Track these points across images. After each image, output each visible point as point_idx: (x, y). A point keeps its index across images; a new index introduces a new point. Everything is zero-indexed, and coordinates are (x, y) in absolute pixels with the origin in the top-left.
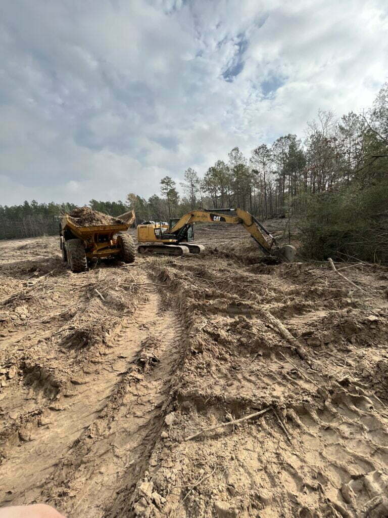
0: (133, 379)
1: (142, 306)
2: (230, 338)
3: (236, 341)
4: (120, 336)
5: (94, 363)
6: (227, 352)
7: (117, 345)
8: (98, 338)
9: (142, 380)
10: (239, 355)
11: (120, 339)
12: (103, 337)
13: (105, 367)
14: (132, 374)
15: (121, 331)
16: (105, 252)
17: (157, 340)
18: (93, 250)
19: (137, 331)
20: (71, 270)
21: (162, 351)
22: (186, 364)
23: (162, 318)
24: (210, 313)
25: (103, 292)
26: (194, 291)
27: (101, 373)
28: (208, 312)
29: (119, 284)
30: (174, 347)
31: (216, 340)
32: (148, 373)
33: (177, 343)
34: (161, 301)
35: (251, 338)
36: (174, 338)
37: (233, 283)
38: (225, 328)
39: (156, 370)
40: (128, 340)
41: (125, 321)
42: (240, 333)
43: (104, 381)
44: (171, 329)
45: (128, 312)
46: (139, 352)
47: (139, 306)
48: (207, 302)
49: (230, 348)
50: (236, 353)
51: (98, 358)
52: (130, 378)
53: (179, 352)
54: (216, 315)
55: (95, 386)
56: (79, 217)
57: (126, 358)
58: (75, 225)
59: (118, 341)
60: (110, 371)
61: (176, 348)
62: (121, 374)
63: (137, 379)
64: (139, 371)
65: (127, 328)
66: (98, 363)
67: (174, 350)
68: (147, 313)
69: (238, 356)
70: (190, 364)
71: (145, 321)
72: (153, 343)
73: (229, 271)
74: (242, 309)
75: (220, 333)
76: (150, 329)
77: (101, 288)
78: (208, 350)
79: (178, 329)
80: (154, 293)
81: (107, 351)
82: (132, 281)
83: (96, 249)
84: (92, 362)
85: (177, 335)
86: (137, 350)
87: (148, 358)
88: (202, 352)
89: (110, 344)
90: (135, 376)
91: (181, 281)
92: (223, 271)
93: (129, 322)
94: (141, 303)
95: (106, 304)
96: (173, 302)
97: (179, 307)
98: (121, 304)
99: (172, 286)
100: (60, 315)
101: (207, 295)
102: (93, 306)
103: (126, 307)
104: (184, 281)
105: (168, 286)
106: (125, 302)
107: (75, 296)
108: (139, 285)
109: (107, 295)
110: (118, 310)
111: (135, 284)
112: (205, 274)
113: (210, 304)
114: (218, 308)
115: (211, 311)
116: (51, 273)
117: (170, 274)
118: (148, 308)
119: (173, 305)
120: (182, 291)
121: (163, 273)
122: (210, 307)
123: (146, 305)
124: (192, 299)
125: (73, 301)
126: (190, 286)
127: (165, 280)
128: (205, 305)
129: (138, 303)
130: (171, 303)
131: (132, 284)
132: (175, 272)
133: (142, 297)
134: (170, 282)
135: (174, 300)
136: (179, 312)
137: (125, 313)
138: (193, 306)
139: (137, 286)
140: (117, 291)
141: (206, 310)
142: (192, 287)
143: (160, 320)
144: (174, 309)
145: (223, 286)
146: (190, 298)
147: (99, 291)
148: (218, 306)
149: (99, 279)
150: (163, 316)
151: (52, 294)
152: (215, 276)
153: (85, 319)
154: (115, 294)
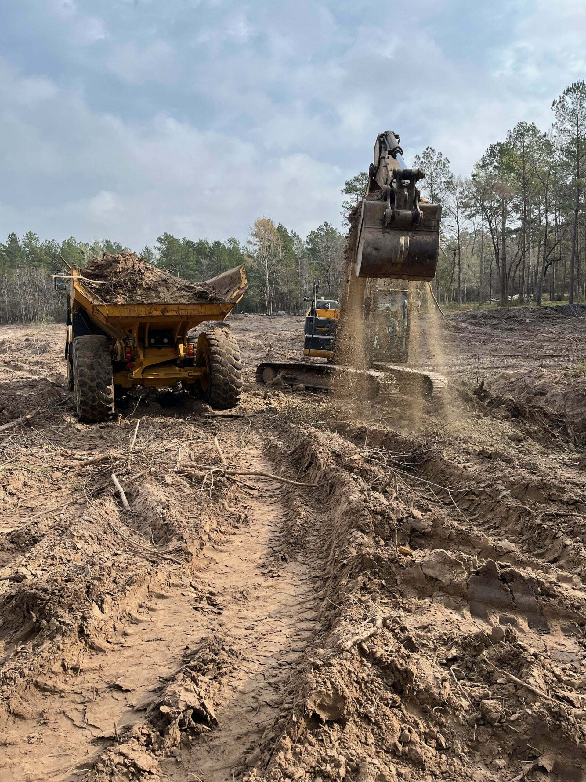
0: (125, 765)
1: (223, 537)
2: (447, 691)
3: (465, 703)
4: (133, 621)
5: (43, 689)
6: (428, 737)
7: (116, 647)
8: (68, 618)
9: (150, 773)
10: (470, 754)
11: (130, 629)
12: (84, 618)
13: (67, 706)
14: (124, 748)
15: (141, 606)
16: (161, 374)
17: (231, 651)
18: (133, 367)
19: (187, 610)
20: (75, 416)
21: (234, 689)
22: (281, 754)
23: (270, 582)
24: (410, 592)
25: (129, 485)
26: (377, 513)
27: (51, 725)
28: (402, 587)
29: (178, 467)
30: (270, 684)
31: (396, 688)
32: (172, 755)
33: (284, 674)
34: (282, 530)
35: (520, 705)
36: (281, 652)
37: (512, 502)
38: (443, 650)
39: (200, 750)
40: (153, 636)
41: (161, 578)
42: (489, 679)
43: (55, 751)
44: (286, 621)
45: (179, 550)
46: (167, 680)
47: (213, 536)
48: (405, 554)
49: (441, 725)
50: (459, 747)
51: (55, 679)
52: (117, 759)
53: (278, 704)
54: (427, 601)
55: (26, 759)
56: (105, 277)
57: (128, 691)
58: (90, 300)
59: (125, 634)
60: (77, 723)
61: (277, 689)
62: (102, 739)
63: (135, 765)
64: (148, 743)
65: (161, 597)
66: (54, 691)
67: (269, 696)
68: (233, 561)
69: (467, 759)
70: (295, 754)
71: (219, 584)
72: (213, 661)
73: (508, 461)
74: (517, 595)
75: (414, 669)
76: (225, 613)
77: (128, 473)
78: (366, 718)
79: (303, 625)
80: (270, 500)
81: (85, 662)
82: (216, 461)
83: (141, 365)
84: (37, 685)
85: (294, 646)
86: (165, 672)
87: (182, 707)
88: (343, 723)
89: (100, 641)
90: (132, 755)
91: (346, 475)
92: (491, 459)
93: (171, 581)
94: (223, 529)
95: (130, 521)
96: (314, 536)
97: (328, 557)
98: (167, 524)
99: (320, 488)
100: (10, 533)
101: (413, 530)
102: (90, 522)
103: (177, 534)
104: (354, 479)
105: (312, 487)
106: (177, 521)
107: (63, 487)
108: (233, 474)
109: (137, 495)
110: (157, 540)
111: (221, 471)
112: (430, 463)
113: (414, 561)
114: (437, 580)
115: (412, 586)
116: (27, 420)
117: (320, 452)
118: (240, 544)
119: (311, 546)
120: (344, 507)
121: (305, 445)
122: (411, 571)
123: (235, 536)
124: (365, 537)
125: (54, 500)
126: (368, 495)
127: (307, 468)
128: (396, 563)
129: (216, 528)
130: (308, 539)
131: (212, 471)
132: (337, 448)
133: (232, 510)
134: (318, 475)
135: (317, 530)
136: (324, 570)
137: (171, 553)
138: (360, 561)
139: (227, 476)
140: (167, 485)
141: (398, 577)
142: (373, 499)
143: (264, 587)
144: (313, 560)
145: (478, 505)
146: (360, 533)
147: (121, 481)
148: (437, 573)
149: (132, 446)
150: (275, 575)
151: (9, 475)
152: (460, 472)
153: (63, 555)
154: (156, 493)
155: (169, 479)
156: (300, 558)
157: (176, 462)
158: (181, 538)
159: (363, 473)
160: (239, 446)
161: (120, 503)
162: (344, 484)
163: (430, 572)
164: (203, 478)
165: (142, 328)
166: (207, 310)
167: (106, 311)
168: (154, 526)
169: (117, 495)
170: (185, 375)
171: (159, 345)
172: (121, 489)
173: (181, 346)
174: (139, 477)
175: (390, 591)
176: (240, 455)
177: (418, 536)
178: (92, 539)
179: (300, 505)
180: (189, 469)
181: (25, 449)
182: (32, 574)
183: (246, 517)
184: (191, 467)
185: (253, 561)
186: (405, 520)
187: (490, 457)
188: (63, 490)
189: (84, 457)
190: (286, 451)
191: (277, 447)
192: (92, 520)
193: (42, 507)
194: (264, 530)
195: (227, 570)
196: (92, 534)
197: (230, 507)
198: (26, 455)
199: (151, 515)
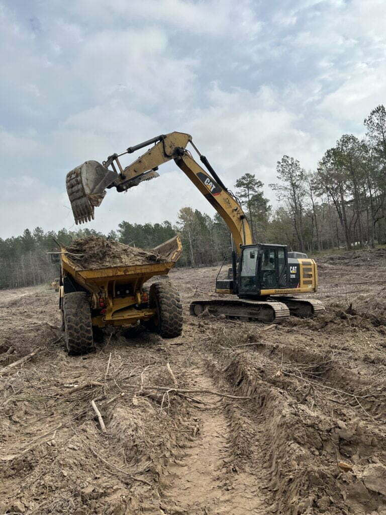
16: (126, 316)
18: (106, 313)
20: (66, 351)
23: (227, 495)
24: (356, 507)
25: (105, 409)
26: (308, 426)
28: (348, 503)
29: (142, 390)
34: (228, 441)
45: (147, 471)
47: (174, 451)
48: (346, 470)
56: (84, 251)
58: (74, 267)
68: (193, 475)
77: (104, 398)
82: (170, 382)
83: (111, 310)
91: (274, 391)
92: (374, 363)
93: (143, 505)
94: (181, 444)
95: (107, 443)
96: (256, 446)
97: (270, 467)
98: (136, 446)
99: (253, 400)
100: (12, 461)
101: (341, 439)
102: (74, 449)
103: (145, 455)
104: (281, 393)
105: (245, 399)
106: (144, 442)
107: (55, 413)
108: (184, 393)
109: (111, 419)
110: (129, 460)
111: (174, 391)
112: (332, 371)
113: (355, 476)
114: (379, 494)
115: (358, 501)
116: (32, 357)
117: (249, 370)
118: (196, 457)
119: (255, 456)
120: (278, 419)
121: (234, 365)
122: (355, 486)
123: (192, 449)
124: (302, 448)
125: (47, 425)
126: (296, 407)
127: (239, 383)
128: (339, 479)
129: (176, 444)
130: (251, 449)
131: (168, 391)
132: (261, 366)
133: (186, 423)
134: (250, 389)
135: (258, 440)
136: (270, 480)
137: (141, 473)
138: (306, 478)
139: (180, 394)
140: (134, 406)
141: (343, 493)
142: (300, 411)
143: (222, 502)
144: (259, 470)
145: (379, 405)
146: (298, 445)
147: (99, 407)
148: (379, 488)
149: (106, 374)
150: (229, 488)
151: (14, 406)
152: (357, 378)
153: (51, 483)
154: (126, 417)
155: (135, 401)
156: (248, 469)
157: (140, 386)
158: (149, 459)
159: (284, 386)
160: (186, 367)
161: (99, 426)
162: (273, 398)
163: (372, 487)
164: (161, 397)
165: (110, 284)
166: (156, 268)
167: (85, 275)
168: (125, 446)
169: (96, 419)
170: (142, 315)
171: (123, 295)
172: (99, 414)
173: (139, 295)
174: (113, 402)
175: (338, 507)
176: (187, 374)
177: (346, 445)
178: (76, 465)
179: (240, 417)
180: (151, 391)
181: (27, 383)
182: (25, 507)
183: (198, 430)
184: (151, 388)
185: (209, 473)
186: (332, 431)
187: (373, 362)
188: (55, 415)
189: (71, 385)
190: (221, 369)
191: (214, 366)
192: (76, 448)
193: (38, 432)
194: (213, 441)
195: (188, 485)
196: (75, 461)
197: (184, 421)
198: (29, 387)
199: (123, 437)
